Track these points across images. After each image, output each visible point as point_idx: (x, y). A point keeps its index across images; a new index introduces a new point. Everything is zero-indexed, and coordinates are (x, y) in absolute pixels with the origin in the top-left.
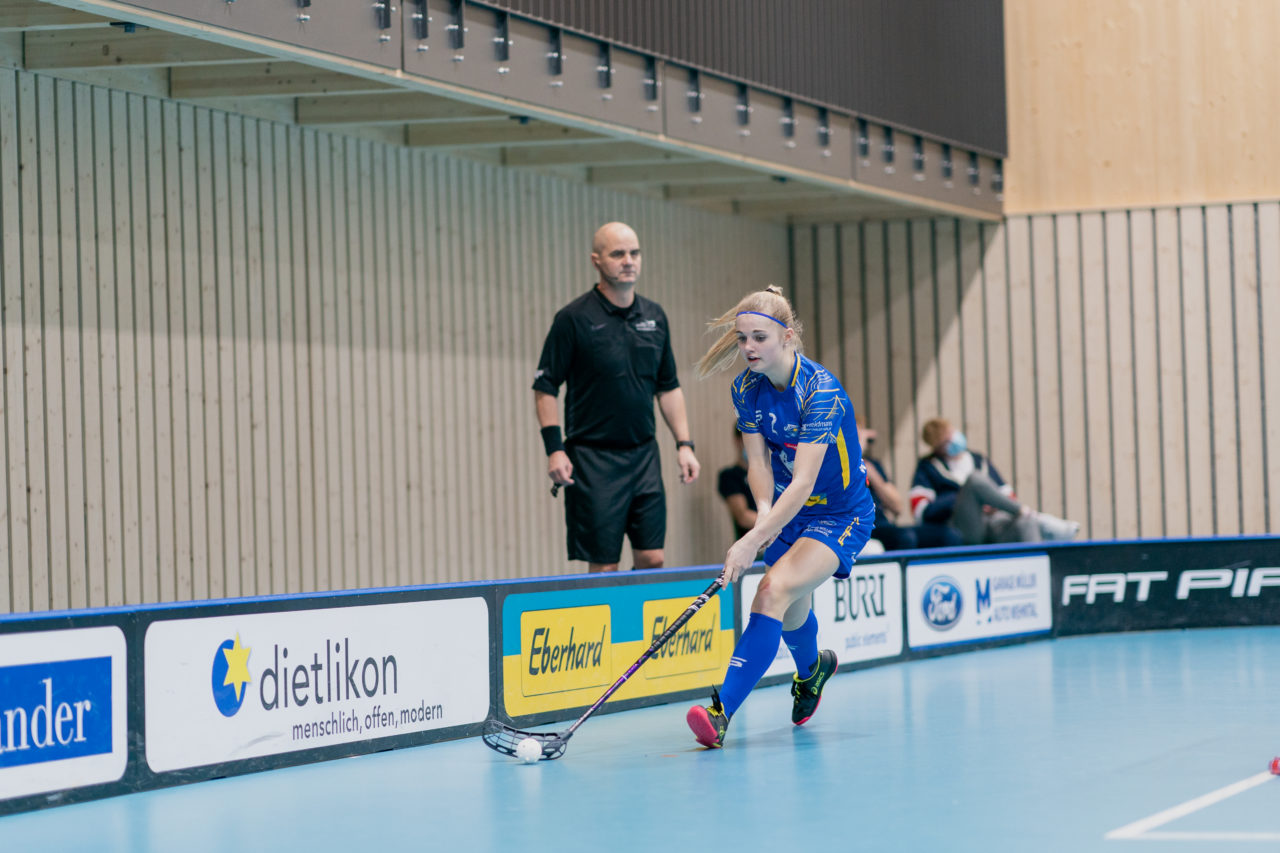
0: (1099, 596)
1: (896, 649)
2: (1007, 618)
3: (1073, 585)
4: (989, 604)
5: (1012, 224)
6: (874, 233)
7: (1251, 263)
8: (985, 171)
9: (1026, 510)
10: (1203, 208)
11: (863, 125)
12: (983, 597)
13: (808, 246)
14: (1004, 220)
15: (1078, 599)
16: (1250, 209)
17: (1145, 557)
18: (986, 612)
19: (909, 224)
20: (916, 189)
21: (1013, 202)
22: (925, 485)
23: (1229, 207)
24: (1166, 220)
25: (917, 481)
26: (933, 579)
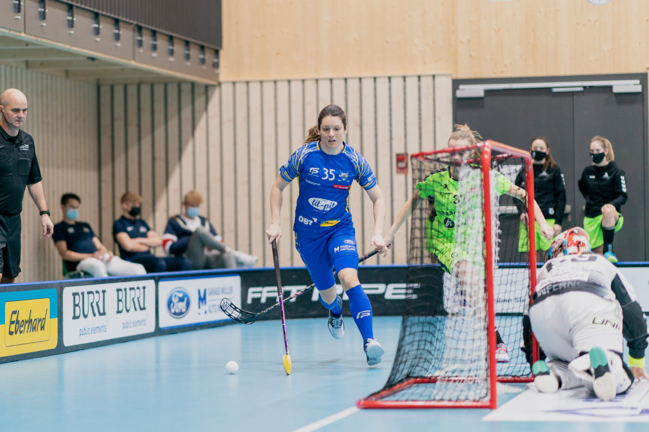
0: (268, 299)
1: (151, 329)
2: (216, 311)
3: (254, 293)
4: (205, 303)
5: (224, 86)
6: (146, 90)
7: (357, 112)
8: (209, 56)
9: (229, 249)
10: (331, 80)
11: (140, 29)
12: (202, 300)
13: (108, 96)
14: (220, 84)
15: (256, 301)
16: (357, 81)
17: (294, 277)
18: (204, 308)
19: (166, 85)
20: (170, 66)
21: (224, 74)
22: (171, 233)
23: (346, 80)
24: (310, 86)
25: (167, 231)
26: (173, 290)
